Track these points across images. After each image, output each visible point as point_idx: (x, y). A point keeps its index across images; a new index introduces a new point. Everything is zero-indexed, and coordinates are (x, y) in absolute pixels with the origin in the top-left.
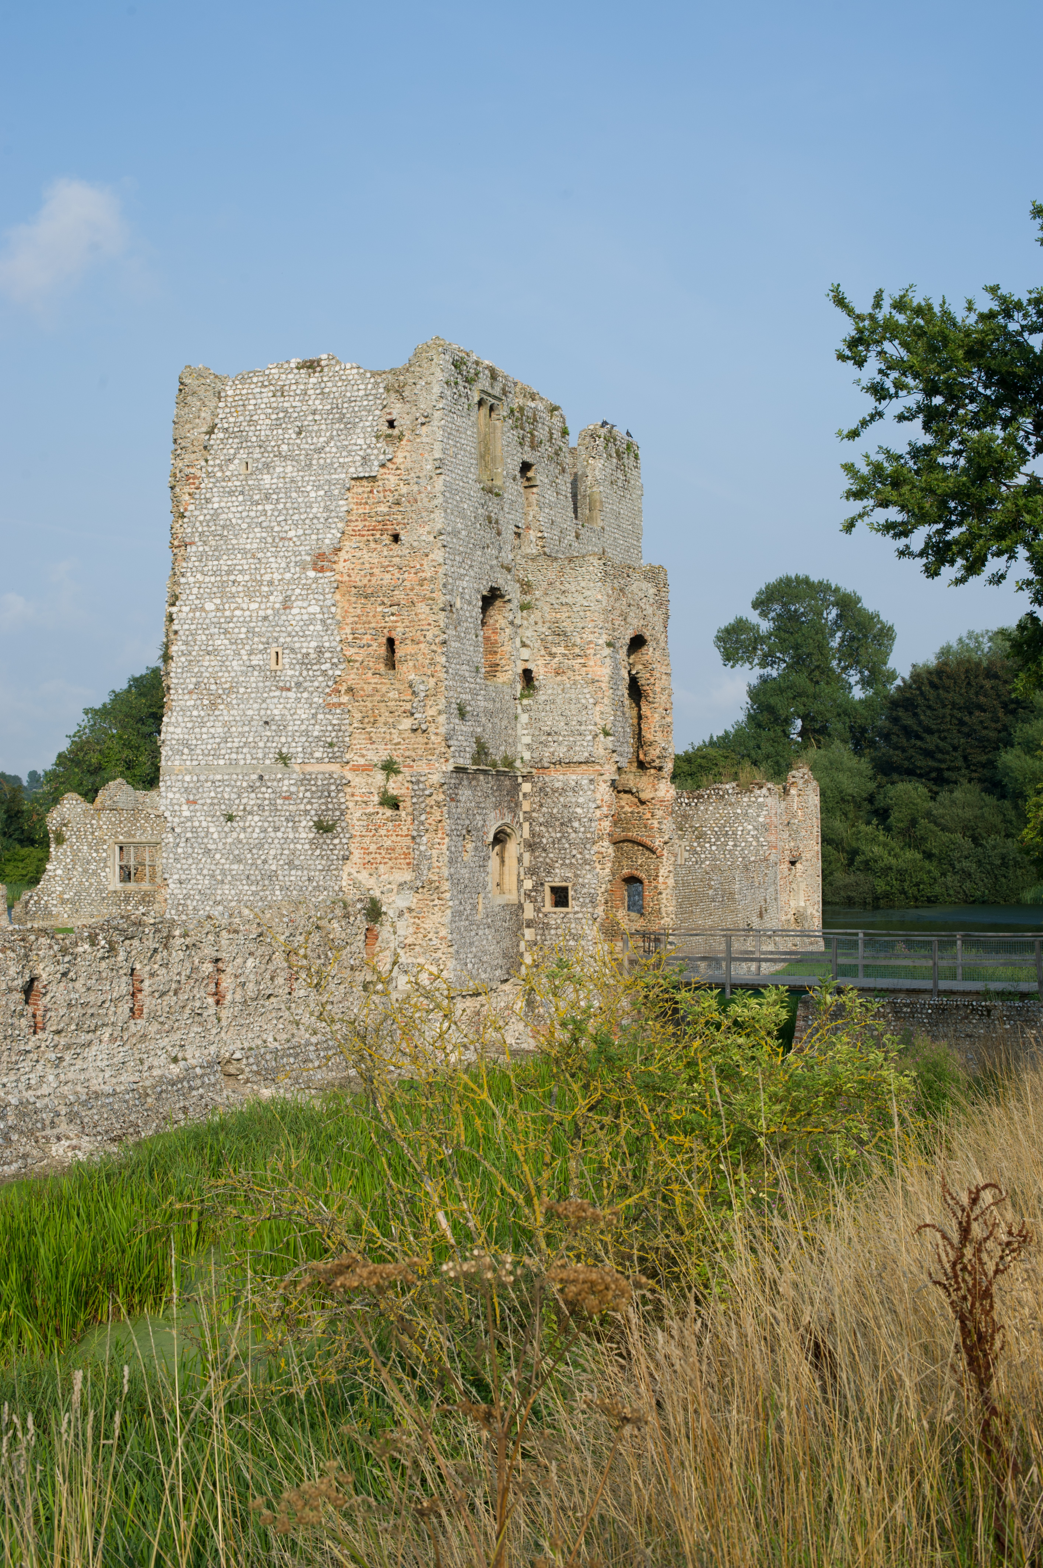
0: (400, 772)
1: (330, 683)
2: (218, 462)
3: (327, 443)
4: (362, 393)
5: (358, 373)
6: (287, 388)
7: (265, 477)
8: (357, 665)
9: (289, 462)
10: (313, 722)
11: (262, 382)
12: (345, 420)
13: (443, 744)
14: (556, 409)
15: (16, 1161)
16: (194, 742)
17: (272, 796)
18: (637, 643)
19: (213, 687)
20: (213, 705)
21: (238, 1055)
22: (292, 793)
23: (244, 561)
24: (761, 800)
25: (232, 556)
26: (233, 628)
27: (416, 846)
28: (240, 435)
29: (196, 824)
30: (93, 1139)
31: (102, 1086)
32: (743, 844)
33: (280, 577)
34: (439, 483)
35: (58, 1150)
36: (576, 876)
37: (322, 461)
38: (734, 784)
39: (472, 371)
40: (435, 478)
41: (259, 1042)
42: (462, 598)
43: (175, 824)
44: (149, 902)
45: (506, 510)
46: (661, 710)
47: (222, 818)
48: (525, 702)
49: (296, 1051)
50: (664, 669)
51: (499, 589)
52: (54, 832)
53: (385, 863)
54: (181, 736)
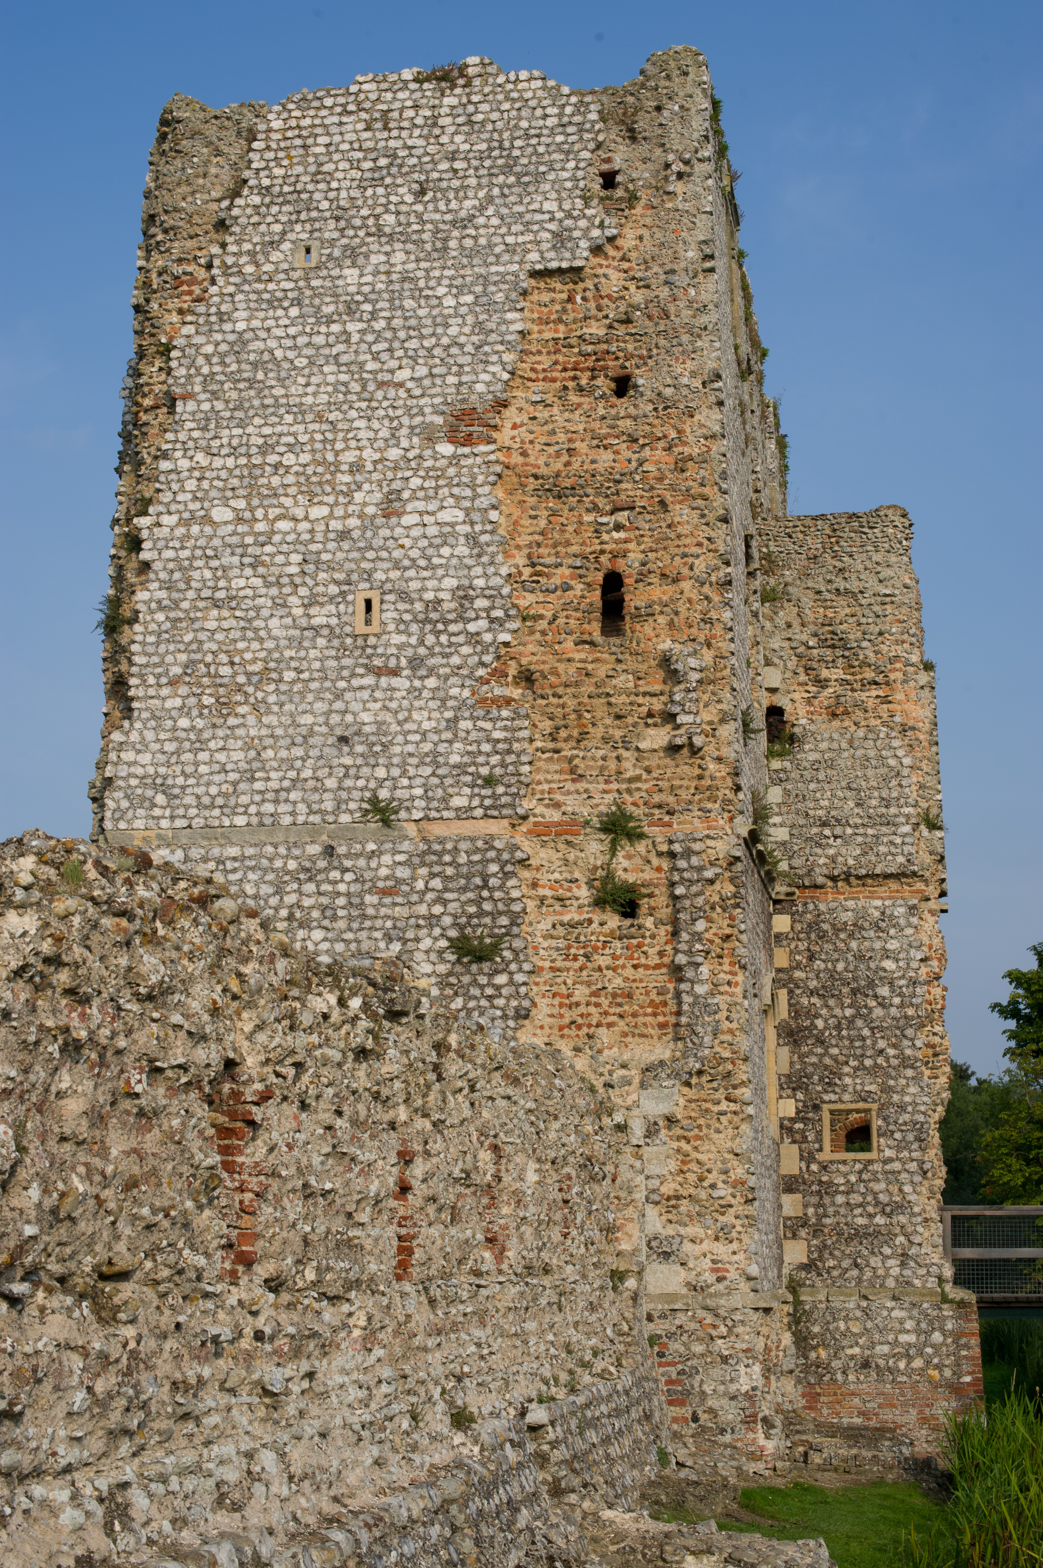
1: (487, 659)
2: (247, 246)
3: (482, 209)
4: (551, 122)
5: (544, 88)
6: (395, 115)
7: (347, 272)
8: (543, 624)
9: (398, 246)
10: (448, 735)
11: (344, 106)
12: (518, 169)
13: (730, 782)
16: (180, 781)
17: (353, 888)
19: (225, 670)
20: (225, 707)
22: (399, 881)
23: (301, 428)
25: (274, 419)
26: (272, 555)
27: (683, 987)
28: (296, 198)
33: (377, 456)
36: (886, 1090)
37: (468, 243)
40: (702, 276)
48: (776, 764)
53: (610, 1025)
54: (151, 770)
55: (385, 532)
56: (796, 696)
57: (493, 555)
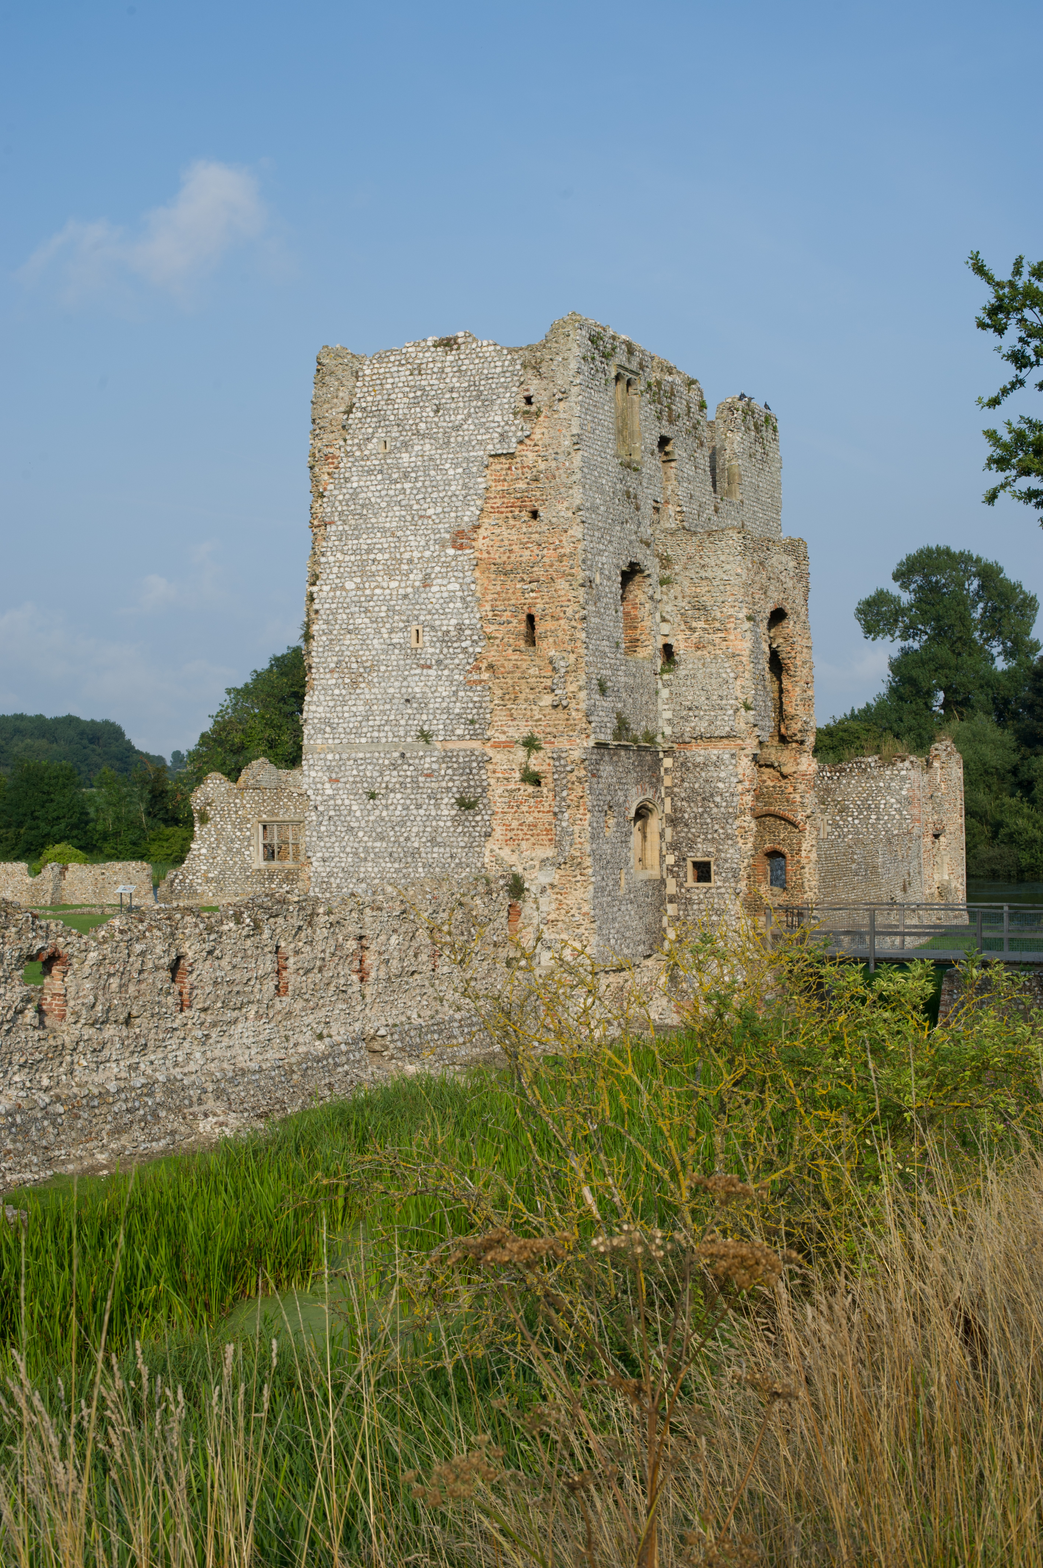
0: (541, 748)
1: (471, 661)
2: (356, 441)
3: (465, 420)
4: (499, 370)
5: (495, 350)
6: (424, 366)
7: (403, 455)
8: (497, 642)
9: (427, 441)
10: (454, 699)
11: (399, 361)
12: (482, 397)
13: (584, 720)
14: (693, 382)
15: (164, 1138)
16: (336, 721)
17: (414, 773)
18: (778, 616)
19: (354, 666)
20: (355, 684)
21: (382, 1032)
22: (434, 771)
23: (384, 540)
24: (903, 773)
25: (372, 535)
26: (373, 607)
27: (558, 823)
28: (378, 414)
29: (339, 802)
30: (240, 1115)
31: (249, 1063)
32: (886, 818)
33: (419, 555)
34: (577, 459)
35: (205, 1126)
36: (719, 851)
37: (460, 439)
38: (876, 757)
39: (609, 346)
40: (573, 454)
41: (404, 1019)
42: (601, 573)
43: (318, 803)
44: (293, 880)
45: (645, 485)
46: (802, 683)
47: (364, 796)
48: (666, 677)
49: (440, 1027)
50: (804, 643)
51: (638, 564)
52: (198, 812)
53: (527, 840)
54: (323, 715)
55: (424, 595)
56: (679, 637)
57: (473, 608)
